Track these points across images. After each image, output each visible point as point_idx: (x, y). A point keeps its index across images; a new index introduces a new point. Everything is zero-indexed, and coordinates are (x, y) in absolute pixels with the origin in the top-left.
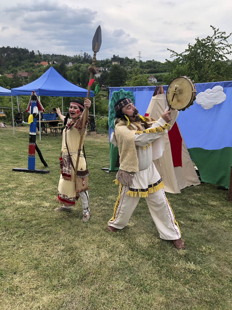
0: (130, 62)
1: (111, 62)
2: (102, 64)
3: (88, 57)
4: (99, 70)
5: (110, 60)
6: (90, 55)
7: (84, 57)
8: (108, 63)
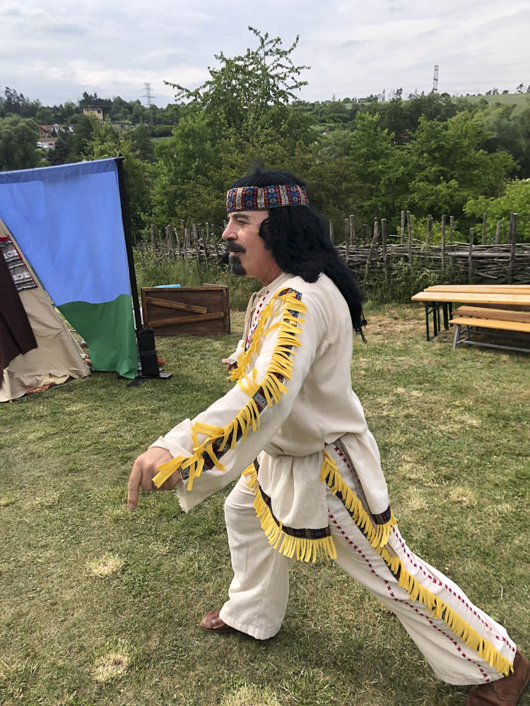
0: (126, 110)
1: (78, 111)
2: (56, 117)
3: (18, 98)
4: (52, 130)
5: (77, 105)
6: (21, 95)
7: (6, 98)
8: (73, 114)
